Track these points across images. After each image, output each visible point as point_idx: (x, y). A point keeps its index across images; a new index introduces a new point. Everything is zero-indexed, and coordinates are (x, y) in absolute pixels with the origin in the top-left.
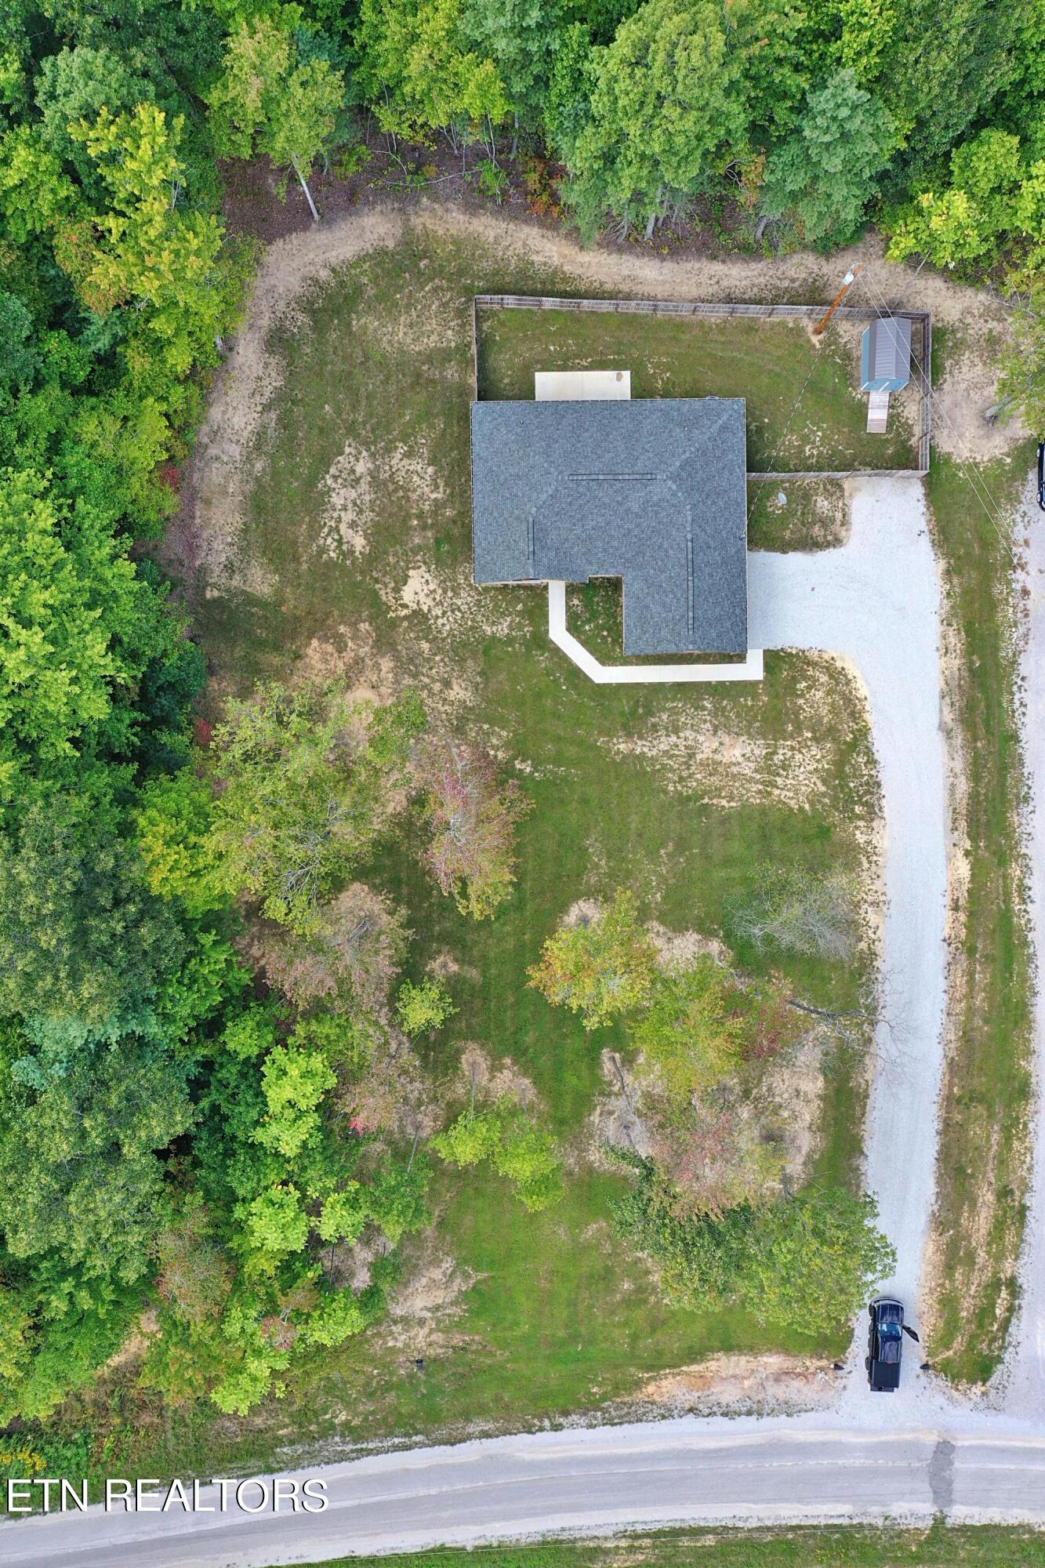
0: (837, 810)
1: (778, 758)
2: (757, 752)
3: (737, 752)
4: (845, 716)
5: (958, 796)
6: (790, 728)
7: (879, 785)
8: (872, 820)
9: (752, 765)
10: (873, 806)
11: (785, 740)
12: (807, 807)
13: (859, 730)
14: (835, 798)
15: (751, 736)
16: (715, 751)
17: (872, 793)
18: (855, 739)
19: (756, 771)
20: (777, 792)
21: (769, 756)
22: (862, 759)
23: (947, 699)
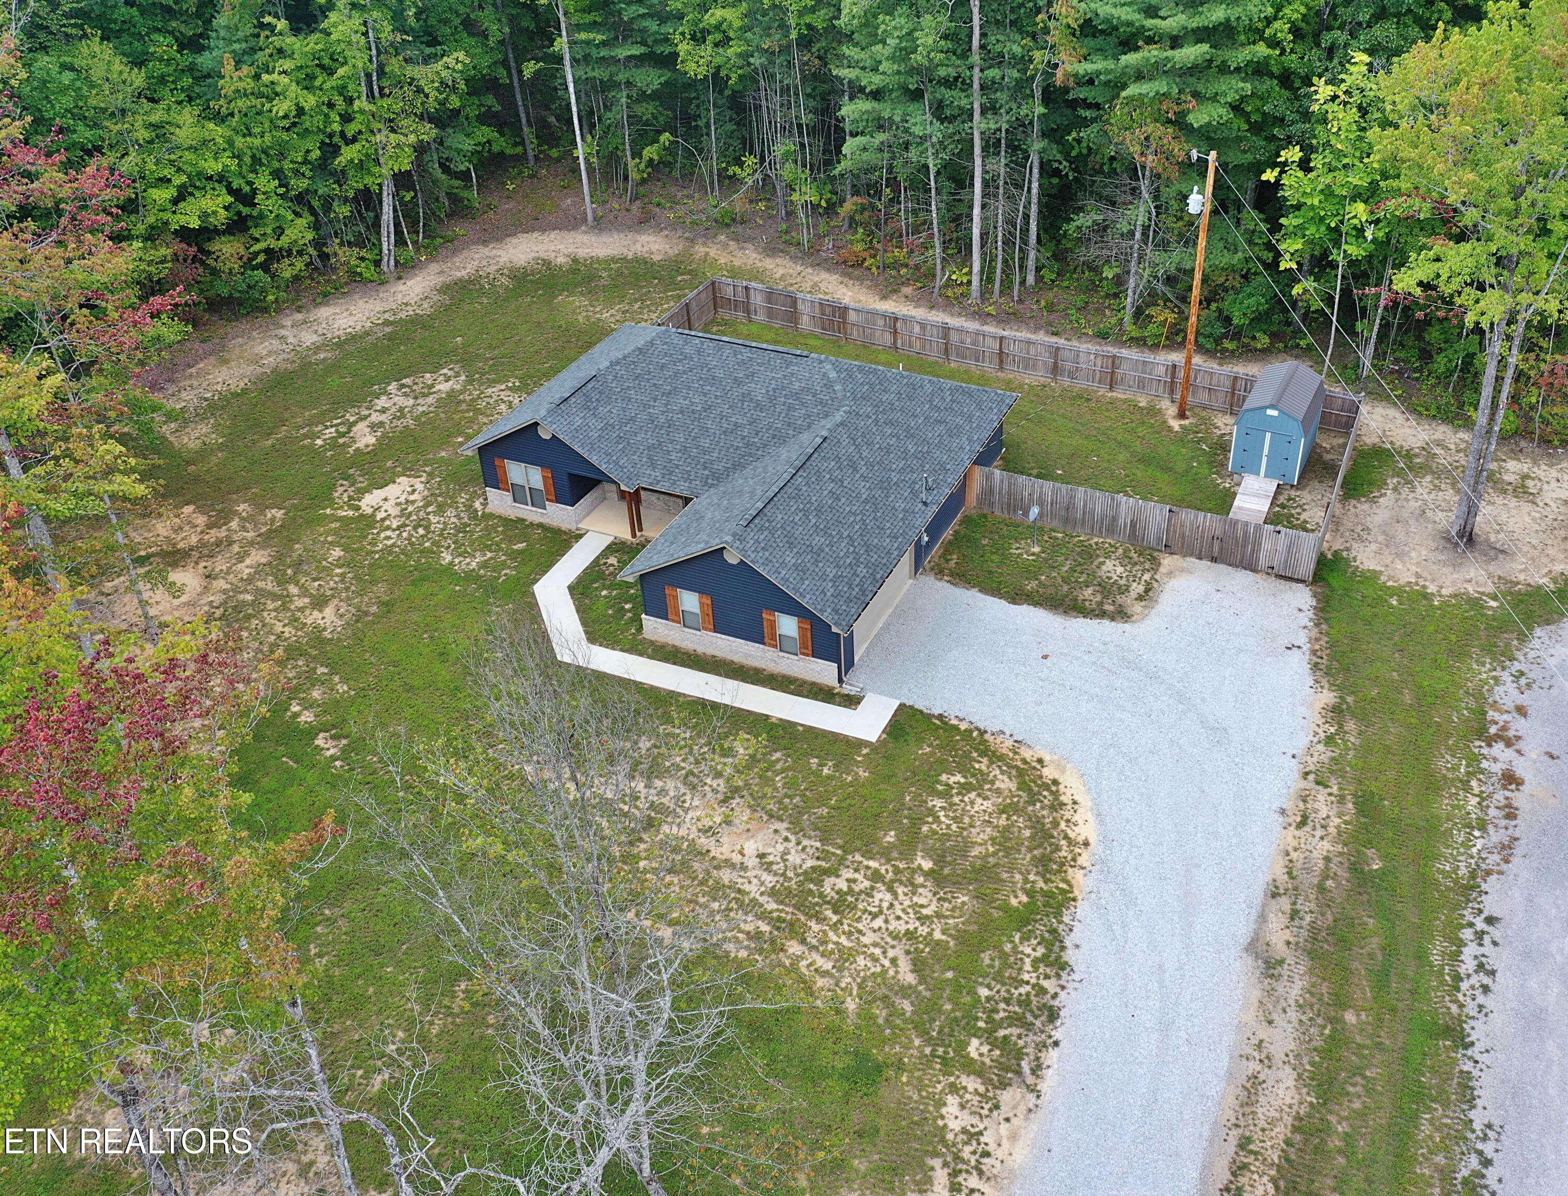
0: (924, 1034)
1: (832, 885)
2: (794, 858)
3: (751, 848)
4: (1025, 858)
5: (1264, 1111)
6: (891, 837)
7: (1053, 1015)
8: (1004, 1085)
9: (769, 880)
10: (1019, 1055)
11: (868, 855)
12: (851, 1005)
13: (1048, 895)
14: (927, 1009)
15: (796, 827)
16: (706, 831)
17: (1029, 1026)
18: (1030, 908)
19: (773, 893)
20: (794, 948)
21: (817, 875)
22: (1031, 950)
23: (1285, 903)
